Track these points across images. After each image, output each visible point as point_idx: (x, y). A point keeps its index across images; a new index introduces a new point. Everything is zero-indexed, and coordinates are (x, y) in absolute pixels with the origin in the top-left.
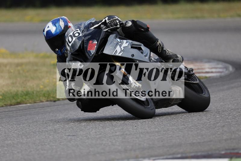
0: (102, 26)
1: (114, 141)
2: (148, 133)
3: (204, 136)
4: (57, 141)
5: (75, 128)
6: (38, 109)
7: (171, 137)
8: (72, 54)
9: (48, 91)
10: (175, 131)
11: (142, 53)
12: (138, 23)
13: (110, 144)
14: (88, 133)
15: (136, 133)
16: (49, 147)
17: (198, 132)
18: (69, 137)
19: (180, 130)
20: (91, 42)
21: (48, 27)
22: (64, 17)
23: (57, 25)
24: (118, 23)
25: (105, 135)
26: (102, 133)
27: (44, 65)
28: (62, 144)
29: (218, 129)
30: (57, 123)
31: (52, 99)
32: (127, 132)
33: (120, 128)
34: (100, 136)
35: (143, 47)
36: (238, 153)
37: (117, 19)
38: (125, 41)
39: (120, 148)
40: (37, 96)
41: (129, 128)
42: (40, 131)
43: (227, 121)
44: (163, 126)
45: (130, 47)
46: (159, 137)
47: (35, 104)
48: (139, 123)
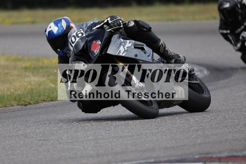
0: (105, 26)
1: (86, 146)
2: (121, 137)
3: (178, 140)
4: (28, 146)
5: (46, 132)
6: (9, 113)
7: (144, 141)
8: (75, 54)
9: (19, 95)
10: (148, 135)
11: (145, 53)
12: (140, 23)
13: (82, 148)
14: (60, 138)
15: (109, 137)
16: (19, 152)
17: (171, 136)
18: (40, 142)
19: (154, 134)
20: (94, 42)
21: (50, 27)
22: (66, 17)
23: (59, 25)
24: (122, 24)
25: (77, 140)
26: (75, 138)
27: (15, 68)
28: (32, 149)
29: (192, 133)
30: (28, 127)
31: (23, 103)
32: (99, 136)
33: (92, 133)
34: (72, 140)
35: (146, 47)
36: (211, 158)
37: (121, 20)
38: (128, 41)
39: (92, 153)
40: (8, 100)
41: (101, 132)
42: (10, 135)
43: (202, 124)
44: (137, 130)
45: (133, 47)
46: (132, 141)
47: (6, 108)
48: (112, 127)
